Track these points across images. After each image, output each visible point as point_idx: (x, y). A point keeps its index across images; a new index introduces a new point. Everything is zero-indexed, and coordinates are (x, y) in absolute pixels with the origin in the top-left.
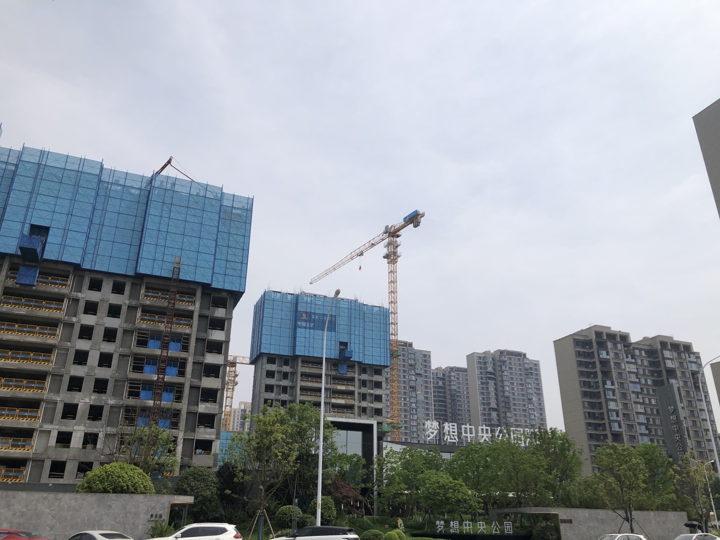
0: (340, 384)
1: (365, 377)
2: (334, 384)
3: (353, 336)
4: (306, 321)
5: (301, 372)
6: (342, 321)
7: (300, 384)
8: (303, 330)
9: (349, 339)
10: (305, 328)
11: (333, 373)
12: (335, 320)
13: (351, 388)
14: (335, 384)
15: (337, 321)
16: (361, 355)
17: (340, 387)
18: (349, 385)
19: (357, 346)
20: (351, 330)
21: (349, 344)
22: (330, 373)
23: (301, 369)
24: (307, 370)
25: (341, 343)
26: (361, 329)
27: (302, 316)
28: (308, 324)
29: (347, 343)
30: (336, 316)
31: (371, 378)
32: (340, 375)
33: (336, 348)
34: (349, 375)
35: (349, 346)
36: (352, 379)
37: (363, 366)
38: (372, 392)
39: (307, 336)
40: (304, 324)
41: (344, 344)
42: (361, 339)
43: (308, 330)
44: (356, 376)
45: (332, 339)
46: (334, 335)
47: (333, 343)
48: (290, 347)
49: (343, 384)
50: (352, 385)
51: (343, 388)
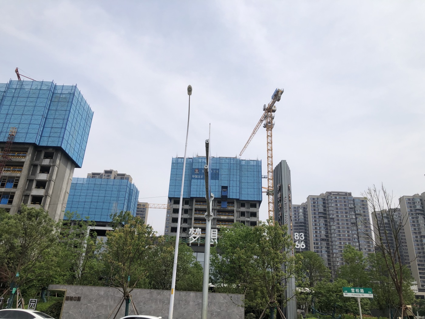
0: (223, 215)
1: (243, 209)
2: (218, 215)
3: (231, 182)
4: (198, 174)
5: (195, 208)
6: (224, 173)
7: (194, 216)
8: (196, 181)
9: (229, 184)
10: (198, 179)
11: (218, 208)
12: (219, 172)
13: (231, 217)
14: (220, 215)
15: (220, 172)
16: (238, 194)
17: (222, 217)
18: (229, 215)
19: (234, 188)
20: (230, 178)
21: (228, 187)
22: (215, 208)
23: (195, 206)
24: (199, 207)
25: (223, 187)
26: (238, 177)
27: (195, 171)
28: (199, 176)
29: (227, 187)
30: (219, 169)
31: (248, 210)
32: (223, 209)
33: (219, 191)
34: (230, 208)
35: (228, 188)
36: (232, 212)
37: (242, 202)
38: (248, 219)
39: (199, 184)
40: (196, 176)
41: (225, 188)
42: (238, 183)
43: (199, 180)
44: (235, 209)
45: (217, 185)
46: (218, 182)
47: (217, 187)
48: (188, 193)
49: (225, 215)
50: (232, 215)
51: (225, 217)
